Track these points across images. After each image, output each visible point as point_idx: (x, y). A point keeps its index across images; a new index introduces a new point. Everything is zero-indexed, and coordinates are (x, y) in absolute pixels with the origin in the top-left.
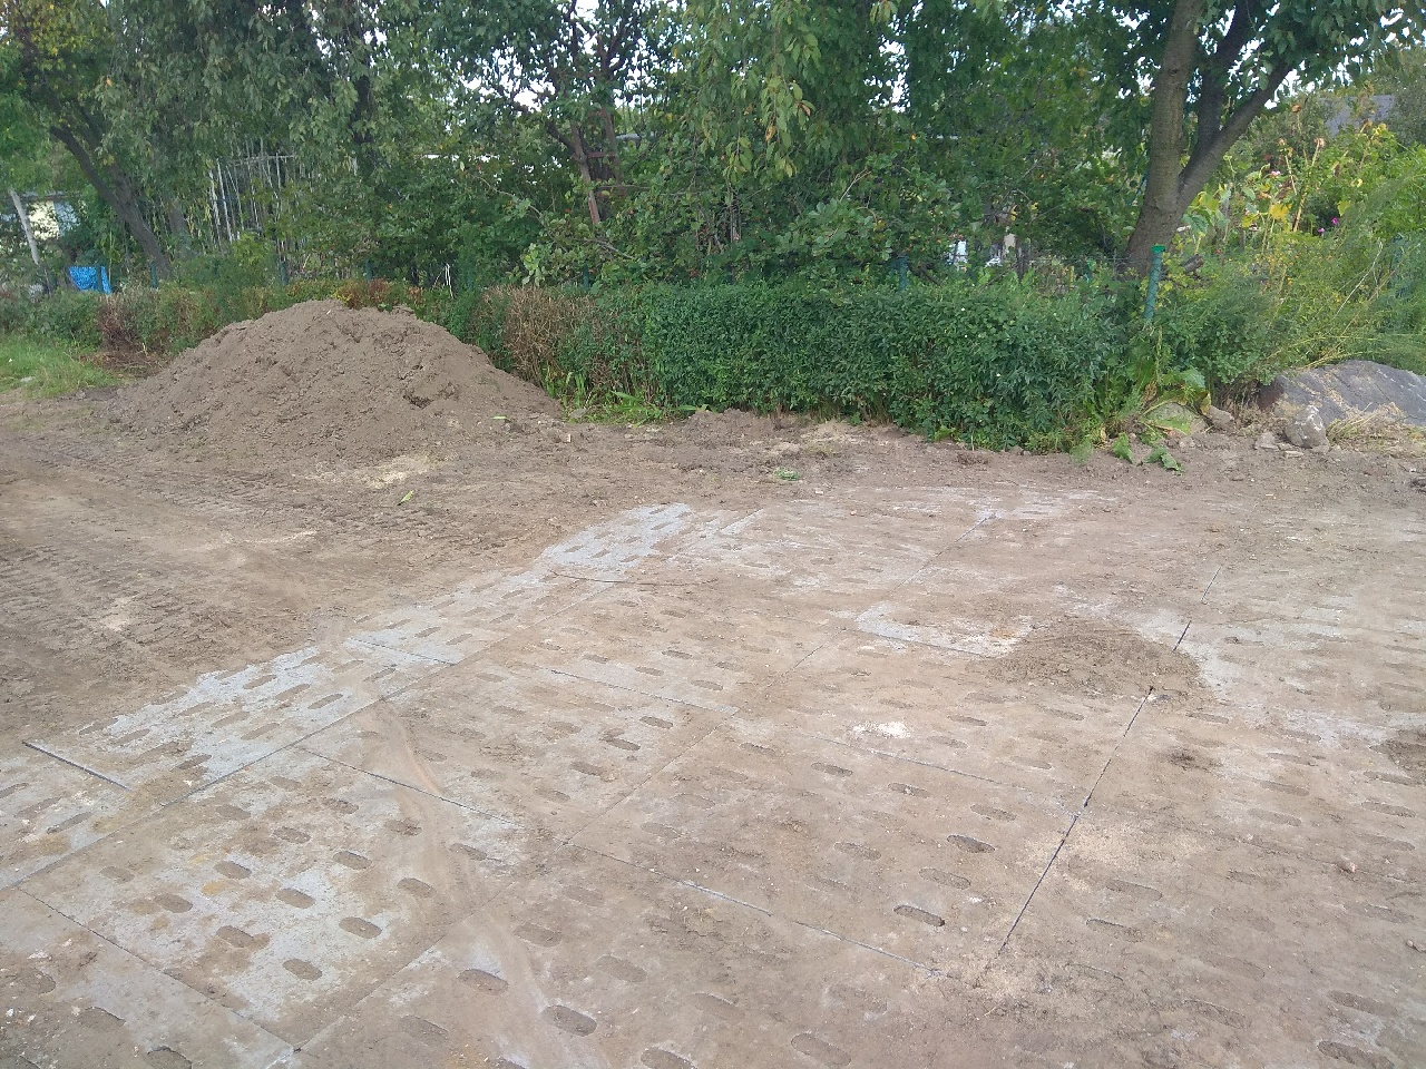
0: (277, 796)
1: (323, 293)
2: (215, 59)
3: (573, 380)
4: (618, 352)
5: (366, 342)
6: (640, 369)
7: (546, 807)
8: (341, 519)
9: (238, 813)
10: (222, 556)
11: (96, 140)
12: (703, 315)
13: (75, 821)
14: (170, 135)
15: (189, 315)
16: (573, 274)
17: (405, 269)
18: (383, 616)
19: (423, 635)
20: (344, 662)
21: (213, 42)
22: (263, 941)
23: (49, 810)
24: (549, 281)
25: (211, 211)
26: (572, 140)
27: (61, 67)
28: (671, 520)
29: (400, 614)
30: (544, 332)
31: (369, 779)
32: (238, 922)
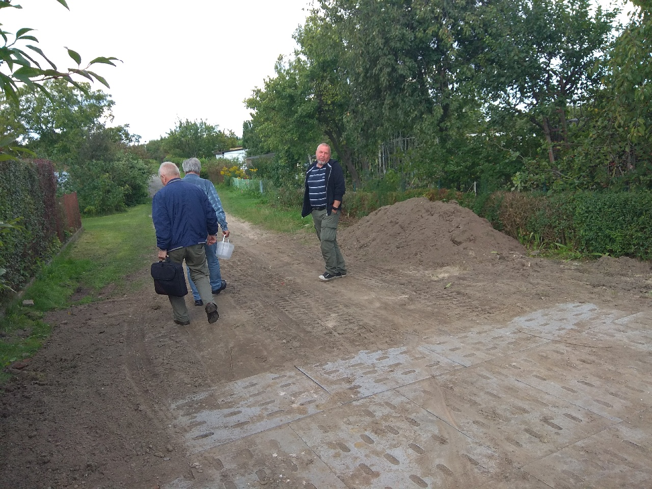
0: (387, 410)
1: (420, 194)
2: (387, 102)
3: (533, 236)
4: (559, 224)
5: (436, 216)
6: (571, 233)
7: (510, 448)
8: (419, 292)
9: (370, 414)
10: (371, 302)
11: (340, 135)
12: (610, 207)
13: (310, 402)
14: (367, 132)
15: (366, 202)
16: (538, 185)
17: (456, 184)
18: (436, 339)
19: (453, 350)
20: (417, 356)
21: (387, 95)
22: (377, 475)
23: (301, 396)
24: (525, 189)
25: (378, 161)
26: (543, 124)
27: (331, 108)
28: (585, 311)
29: (443, 338)
30: (520, 214)
31: (426, 413)
32: (368, 463)
